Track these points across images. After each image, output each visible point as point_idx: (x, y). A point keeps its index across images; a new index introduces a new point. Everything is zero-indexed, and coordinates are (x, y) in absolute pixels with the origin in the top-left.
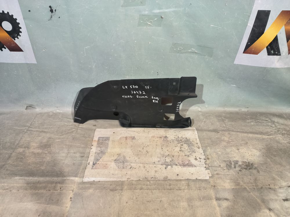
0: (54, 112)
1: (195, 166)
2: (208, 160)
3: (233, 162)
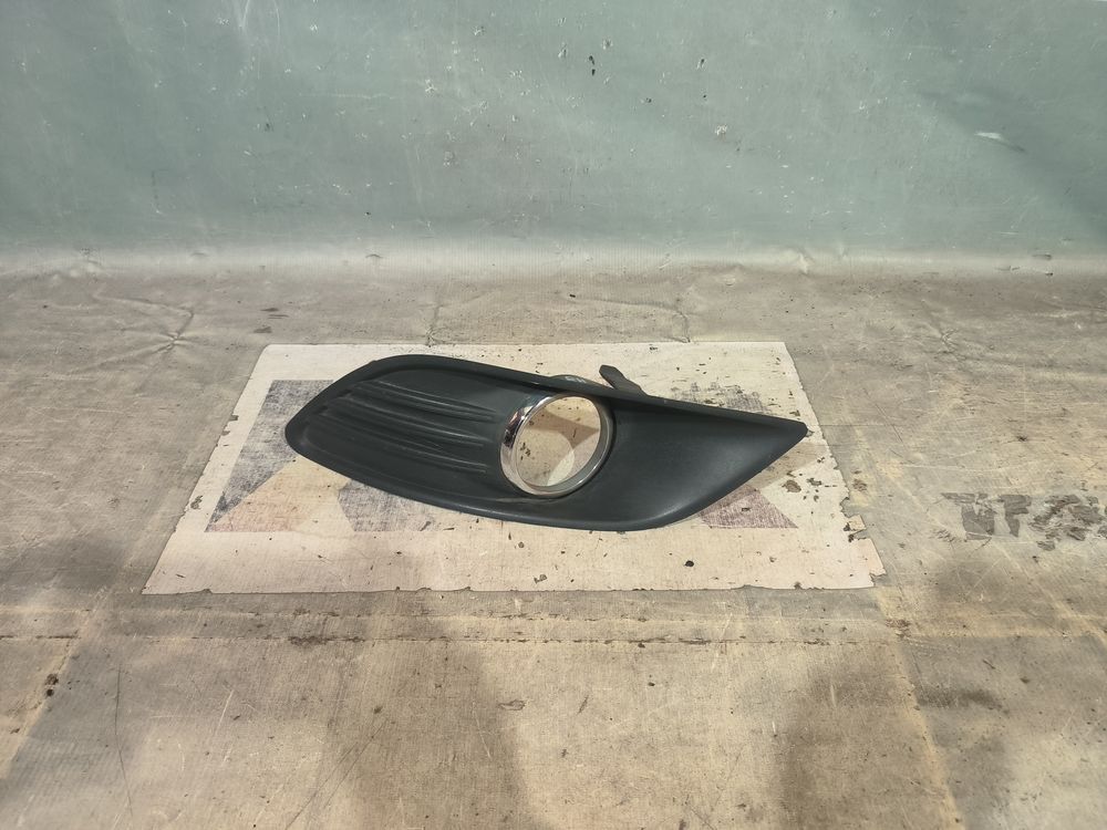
0: (74, 274)
1: (789, 524)
2: (858, 496)
3: (1002, 501)
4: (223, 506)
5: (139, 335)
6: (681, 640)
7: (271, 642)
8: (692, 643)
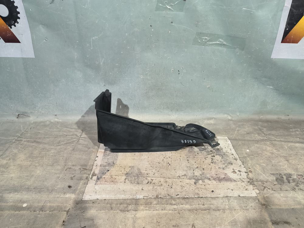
0: (52, 121)
1: (235, 181)
2: (250, 174)
3: (285, 175)
4: (98, 179)
5: (71, 136)
6: (214, 210)
7: (115, 211)
8: (216, 210)
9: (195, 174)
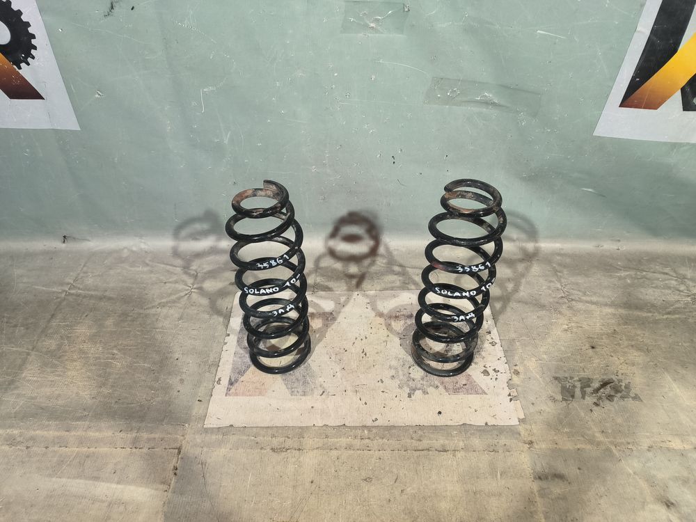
1: (484, 392)
2: (516, 380)
3: (580, 381)
4: (231, 383)
5: (173, 285)
7: (263, 451)
8: (441, 451)
9: (412, 376)
